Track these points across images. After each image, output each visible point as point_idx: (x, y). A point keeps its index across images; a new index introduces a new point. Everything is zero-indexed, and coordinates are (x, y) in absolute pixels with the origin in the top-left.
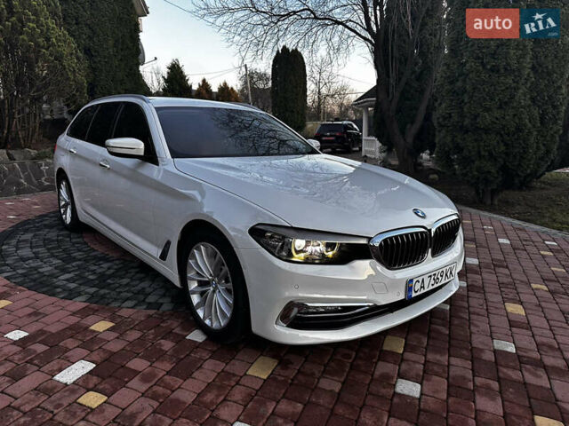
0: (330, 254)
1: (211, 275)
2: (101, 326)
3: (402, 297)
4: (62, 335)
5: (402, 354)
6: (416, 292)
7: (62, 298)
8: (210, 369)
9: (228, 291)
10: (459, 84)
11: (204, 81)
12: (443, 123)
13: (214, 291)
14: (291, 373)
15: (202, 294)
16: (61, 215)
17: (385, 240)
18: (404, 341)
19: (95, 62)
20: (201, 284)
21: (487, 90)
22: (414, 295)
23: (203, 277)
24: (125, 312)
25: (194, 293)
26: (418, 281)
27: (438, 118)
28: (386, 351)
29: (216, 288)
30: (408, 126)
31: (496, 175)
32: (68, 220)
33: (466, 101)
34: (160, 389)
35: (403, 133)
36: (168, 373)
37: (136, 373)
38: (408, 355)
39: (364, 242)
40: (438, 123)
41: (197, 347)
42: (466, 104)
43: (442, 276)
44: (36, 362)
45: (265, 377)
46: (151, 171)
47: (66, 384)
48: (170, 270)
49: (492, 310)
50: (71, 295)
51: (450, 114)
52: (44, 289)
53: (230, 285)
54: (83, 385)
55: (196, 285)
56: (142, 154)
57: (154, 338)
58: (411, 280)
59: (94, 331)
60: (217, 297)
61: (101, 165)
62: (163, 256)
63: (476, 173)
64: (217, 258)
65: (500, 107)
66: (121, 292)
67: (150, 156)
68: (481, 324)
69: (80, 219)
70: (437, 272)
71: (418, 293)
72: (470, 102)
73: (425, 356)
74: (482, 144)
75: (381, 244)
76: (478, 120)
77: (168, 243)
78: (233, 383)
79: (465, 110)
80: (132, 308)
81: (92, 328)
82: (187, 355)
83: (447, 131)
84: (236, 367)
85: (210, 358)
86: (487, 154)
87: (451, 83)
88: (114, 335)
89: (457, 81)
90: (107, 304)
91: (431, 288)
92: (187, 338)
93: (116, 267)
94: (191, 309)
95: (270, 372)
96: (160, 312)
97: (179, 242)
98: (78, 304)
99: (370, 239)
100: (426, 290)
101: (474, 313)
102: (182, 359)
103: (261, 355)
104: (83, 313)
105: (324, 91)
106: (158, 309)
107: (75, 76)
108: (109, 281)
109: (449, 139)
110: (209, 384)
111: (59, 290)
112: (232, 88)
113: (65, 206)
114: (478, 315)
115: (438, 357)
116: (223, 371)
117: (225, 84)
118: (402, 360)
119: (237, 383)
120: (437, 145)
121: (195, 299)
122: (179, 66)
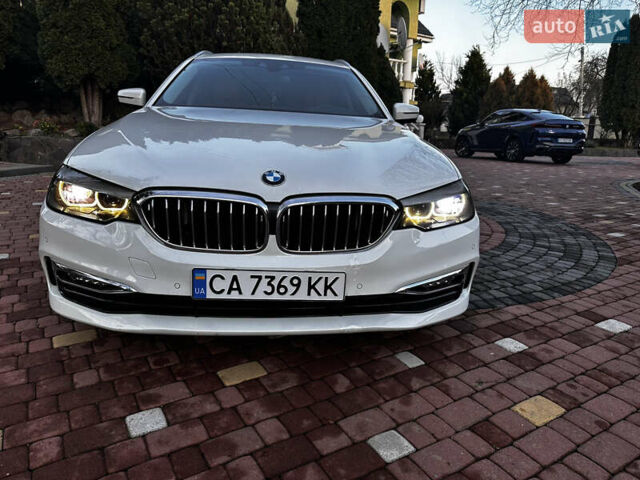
0: (113, 210)
5: (226, 387)
11: (507, 69)
18: (261, 375)
22: (210, 295)
26: (223, 278)
45: (56, 346)
68: (419, 403)
71: (224, 296)
91: (260, 296)
95: (69, 345)
99: (135, 194)
100: (247, 295)
112: (543, 77)
115: (258, 411)
117: (532, 72)
122: (478, 53)
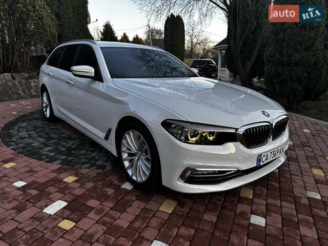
0: (211, 138)
1: (136, 150)
2: (70, 179)
3: (255, 165)
4: (46, 184)
5: (252, 199)
6: (263, 162)
7: (46, 162)
8: (136, 207)
9: (147, 160)
10: (281, 36)
11: (125, 34)
12: (270, 60)
13: (138, 160)
14: (186, 210)
15: (130, 161)
16: (44, 112)
17: (246, 130)
18: (252, 191)
19: (61, 22)
20: (130, 155)
21: (298, 39)
22: (262, 164)
23: (131, 151)
24: (84, 171)
25: (125, 160)
26: (264, 156)
27: (267, 57)
28: (242, 197)
29: (140, 157)
30: (247, 61)
31: (301, 91)
32: (48, 115)
33: (285, 46)
34: (107, 219)
35: (244, 66)
36: (111, 209)
37: (92, 208)
38: (256, 200)
39: (233, 131)
40: (267, 59)
41: (128, 193)
42: (284, 48)
43: (278, 152)
44: (32, 201)
45: (170, 212)
46: (98, 86)
47: (50, 215)
48: (111, 146)
49: (304, 173)
50: (51, 160)
51: (274, 54)
52: (35, 157)
53: (149, 156)
54: (60, 215)
55: (127, 155)
56: (93, 75)
57: (102, 187)
58: (261, 155)
59: (66, 182)
60: (140, 163)
61: (68, 82)
62: (107, 138)
63: (289, 90)
64: (141, 140)
65: (305, 50)
66: (81, 159)
67: (98, 77)
68: (298, 181)
69: (55, 115)
70: (275, 150)
72: (287, 47)
73: (266, 200)
74: (293, 72)
75: (244, 132)
76: (292, 58)
77: (110, 130)
78: (151, 216)
79: (284, 51)
80: (88, 168)
81: (65, 180)
82: (123, 198)
83: (272, 65)
84: (152, 205)
85: (136, 200)
86: (296, 78)
87: (276, 35)
88: (77, 185)
89: (280, 34)
90: (73, 166)
91: (271, 159)
92: (122, 187)
93: (77, 143)
94: (124, 170)
95: (173, 209)
96: (105, 171)
97: (116, 129)
98: (56, 165)
99: (237, 129)
100: (269, 161)
101: (293, 174)
102: (119, 200)
103: (167, 198)
104: (59, 171)
105: (195, 41)
106: (104, 169)
107: (50, 30)
108: (73, 152)
109: (273, 69)
110: (136, 216)
111: (44, 157)
112: (141, 39)
113: (46, 107)
114: (296, 175)
115: (274, 201)
116: (144, 208)
117: (137, 36)
118: (253, 203)
119: (154, 216)
120: (266, 73)
121: (126, 164)
122: (109, 25)
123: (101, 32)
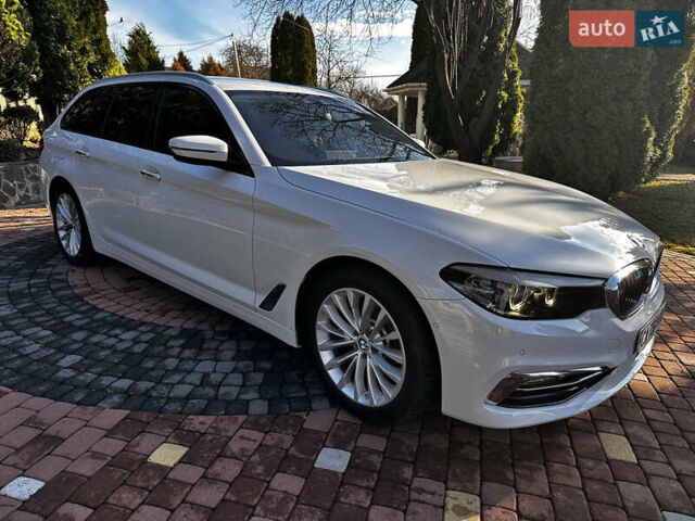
0: (551, 303)
11: (181, 54)
13: (366, 356)
16: (59, 240)
22: (640, 350)
23: (342, 339)
26: (645, 332)
29: (367, 349)
39: (599, 283)
56: (225, 159)
60: (371, 360)
61: (143, 173)
62: (270, 302)
67: (237, 162)
77: (280, 288)
97: (301, 286)
99: (604, 280)
105: (335, 71)
112: (219, 66)
113: (68, 228)
117: (211, 59)
121: (326, 357)
122: (144, 33)
123: (124, 48)
